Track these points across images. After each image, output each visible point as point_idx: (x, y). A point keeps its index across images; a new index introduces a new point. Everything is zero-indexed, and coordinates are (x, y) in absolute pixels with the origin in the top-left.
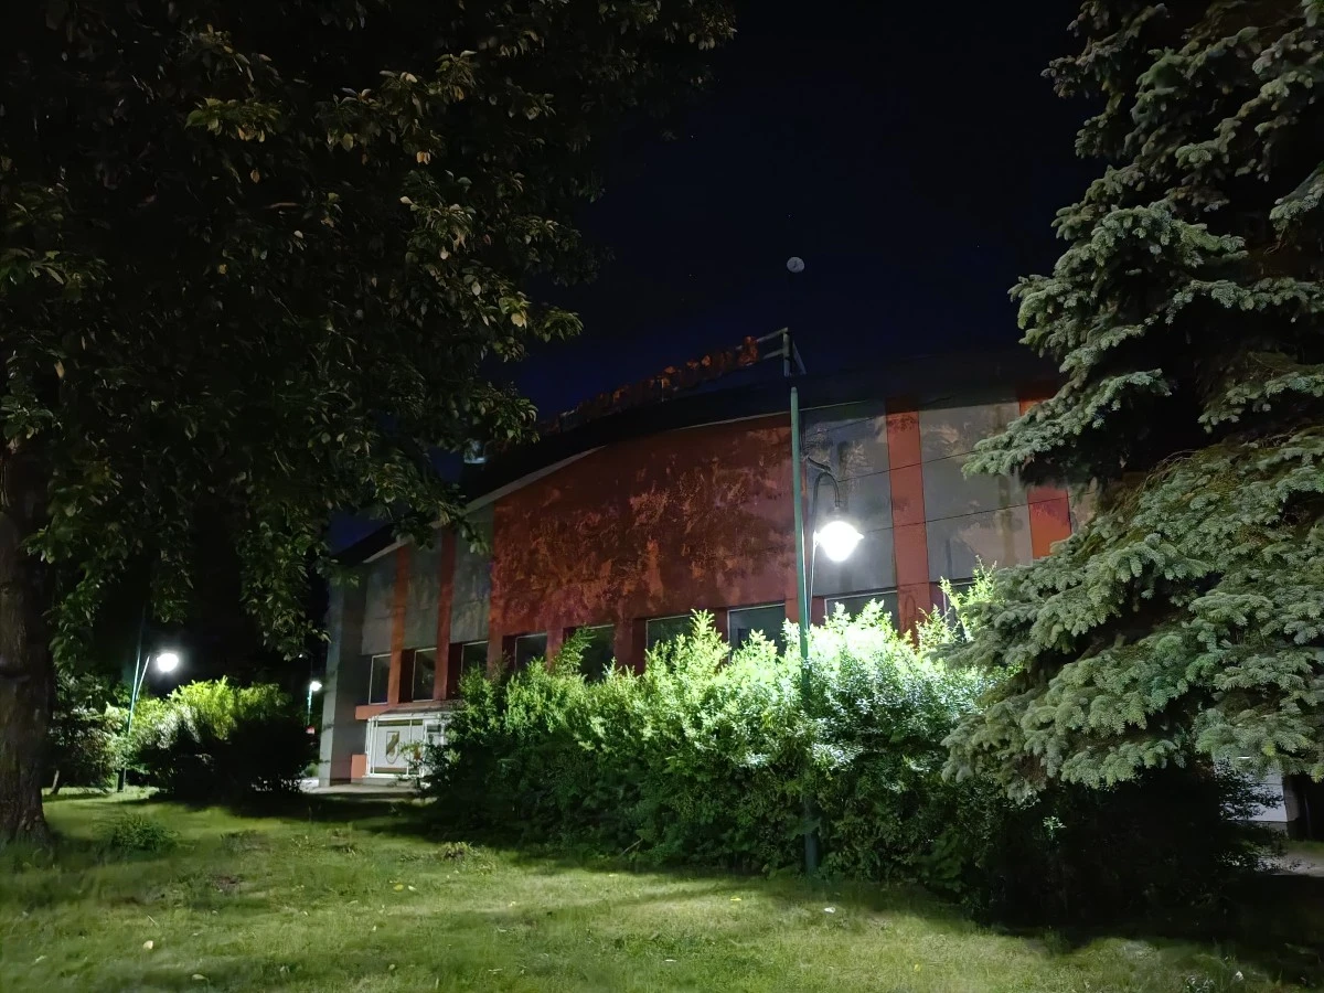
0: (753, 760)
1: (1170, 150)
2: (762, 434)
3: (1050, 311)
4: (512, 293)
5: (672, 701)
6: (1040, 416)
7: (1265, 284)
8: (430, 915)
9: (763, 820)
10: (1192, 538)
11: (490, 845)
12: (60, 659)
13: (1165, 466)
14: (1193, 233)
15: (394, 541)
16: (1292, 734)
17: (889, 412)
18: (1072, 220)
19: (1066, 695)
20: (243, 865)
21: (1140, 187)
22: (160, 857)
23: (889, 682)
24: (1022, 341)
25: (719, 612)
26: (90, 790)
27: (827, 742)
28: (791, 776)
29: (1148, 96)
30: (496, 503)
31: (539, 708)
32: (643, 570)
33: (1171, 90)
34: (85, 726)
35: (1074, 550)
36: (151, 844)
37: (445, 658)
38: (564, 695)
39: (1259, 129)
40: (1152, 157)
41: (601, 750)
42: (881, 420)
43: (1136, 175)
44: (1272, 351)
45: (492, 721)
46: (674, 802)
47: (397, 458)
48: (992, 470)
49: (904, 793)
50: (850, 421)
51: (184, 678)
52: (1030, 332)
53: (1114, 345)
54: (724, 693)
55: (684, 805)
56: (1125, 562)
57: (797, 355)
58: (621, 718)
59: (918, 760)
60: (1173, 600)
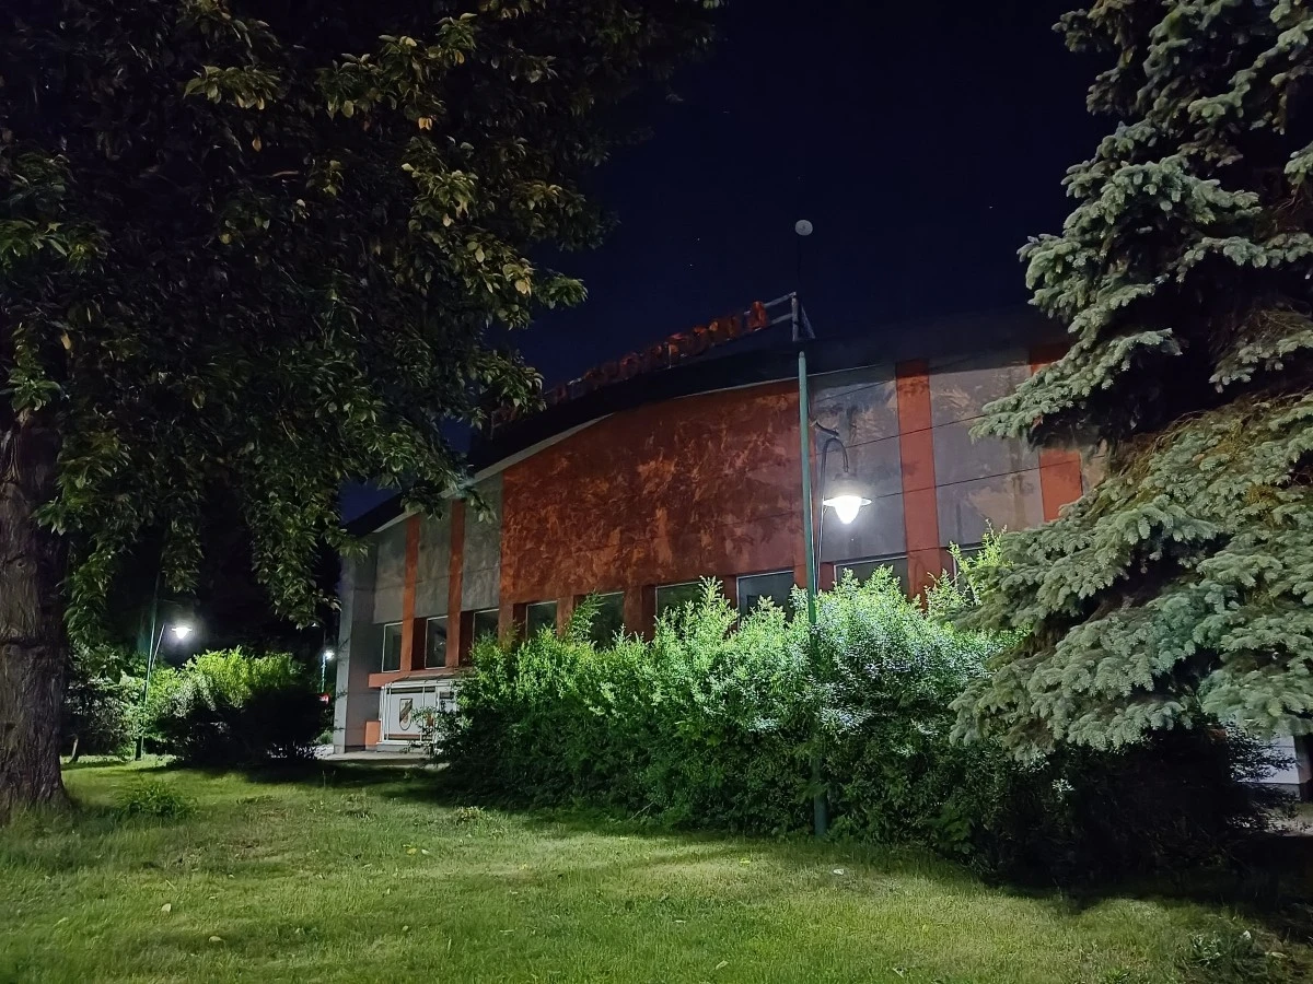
0: (762, 724)
1: (1182, 104)
2: (771, 401)
3: (1059, 270)
4: (516, 259)
5: (681, 667)
6: (1049, 377)
7: (1278, 240)
8: (443, 877)
9: (773, 783)
10: (1201, 500)
11: (503, 809)
12: (74, 629)
13: (1176, 427)
14: (1206, 190)
15: (403, 510)
16: (1300, 695)
17: (899, 375)
18: (1083, 177)
19: (1073, 657)
20: (260, 831)
21: (1152, 143)
22: (178, 823)
23: (897, 645)
24: (1030, 302)
25: (728, 578)
26: (109, 758)
27: (836, 706)
28: (800, 739)
29: (1161, 49)
30: (504, 472)
31: (549, 674)
32: (652, 538)
33: (1185, 42)
34: (102, 695)
35: (1083, 513)
36: (168, 811)
37: (457, 627)
38: (574, 661)
39: (1276, 80)
40: (1163, 114)
41: (611, 715)
42: (891, 384)
43: (1148, 130)
44: (1285, 309)
45: (503, 687)
46: (684, 764)
47: (404, 427)
48: (999, 433)
49: (912, 756)
50: (860, 386)
51: (200, 648)
52: (1038, 293)
53: (1124, 304)
54: (732, 659)
55: (693, 769)
56: (1132, 524)
57: (805, 319)
58: (630, 682)
59: (926, 723)
60: (1181, 562)
